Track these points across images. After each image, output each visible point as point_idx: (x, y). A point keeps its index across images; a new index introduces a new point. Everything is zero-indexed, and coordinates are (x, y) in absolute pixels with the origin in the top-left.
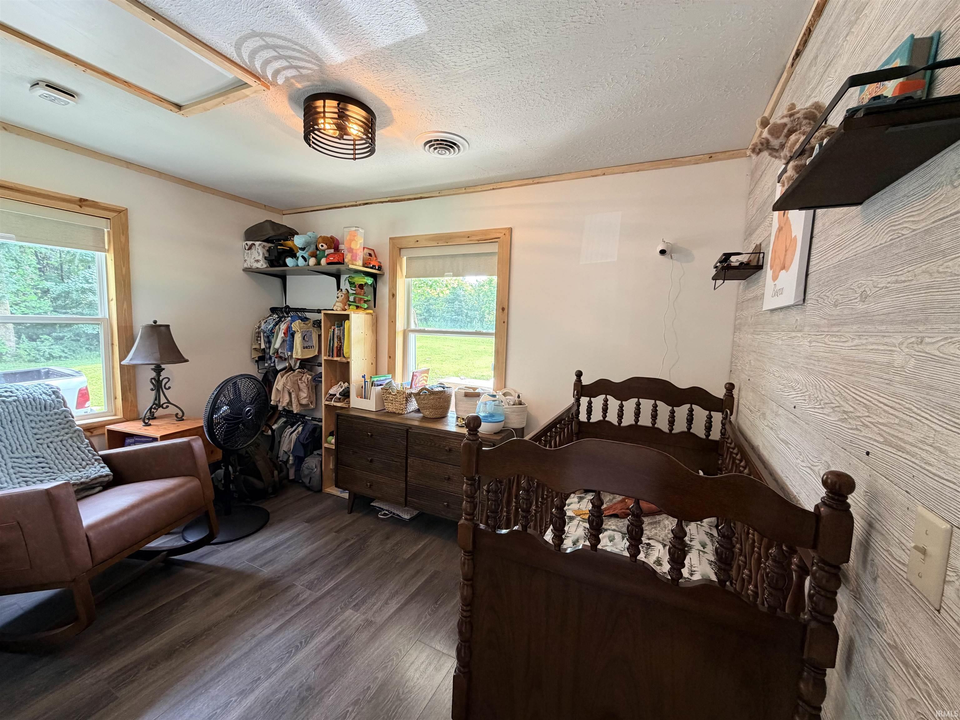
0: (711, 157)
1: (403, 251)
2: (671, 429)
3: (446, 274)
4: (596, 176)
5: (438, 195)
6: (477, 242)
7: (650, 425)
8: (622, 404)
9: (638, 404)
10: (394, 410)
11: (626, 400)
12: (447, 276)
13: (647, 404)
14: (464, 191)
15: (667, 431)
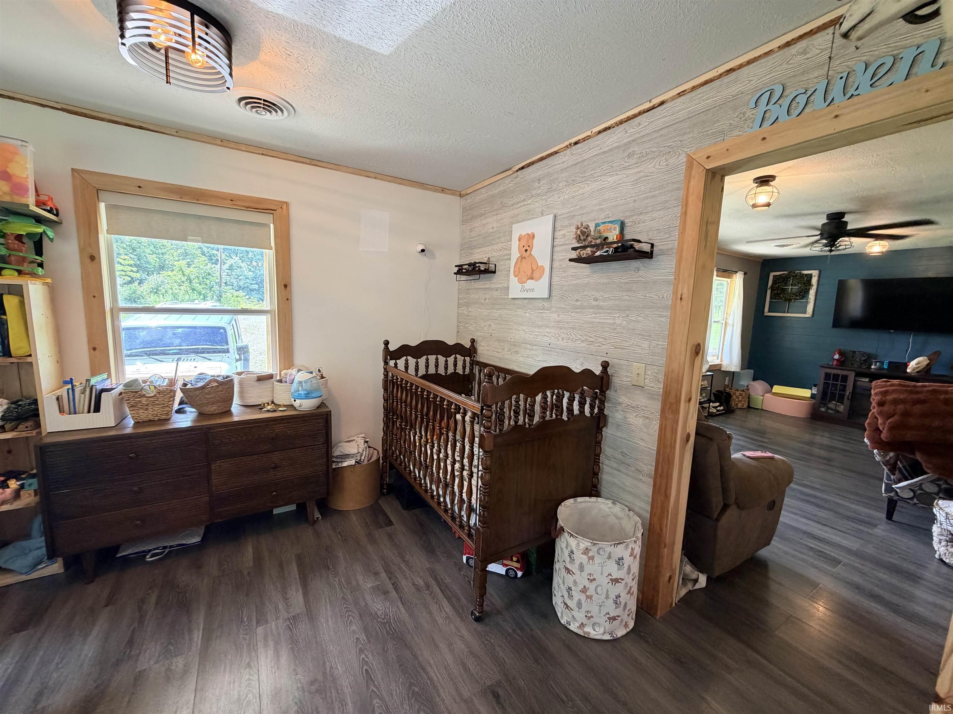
0: (443, 190)
1: (102, 195)
2: (446, 373)
3: (189, 237)
4: (369, 177)
5: (175, 134)
6: (245, 209)
7: (435, 372)
8: (417, 361)
9: (427, 360)
10: (151, 418)
11: (420, 358)
12: (191, 241)
13: (432, 358)
14: (220, 143)
15: (444, 374)
